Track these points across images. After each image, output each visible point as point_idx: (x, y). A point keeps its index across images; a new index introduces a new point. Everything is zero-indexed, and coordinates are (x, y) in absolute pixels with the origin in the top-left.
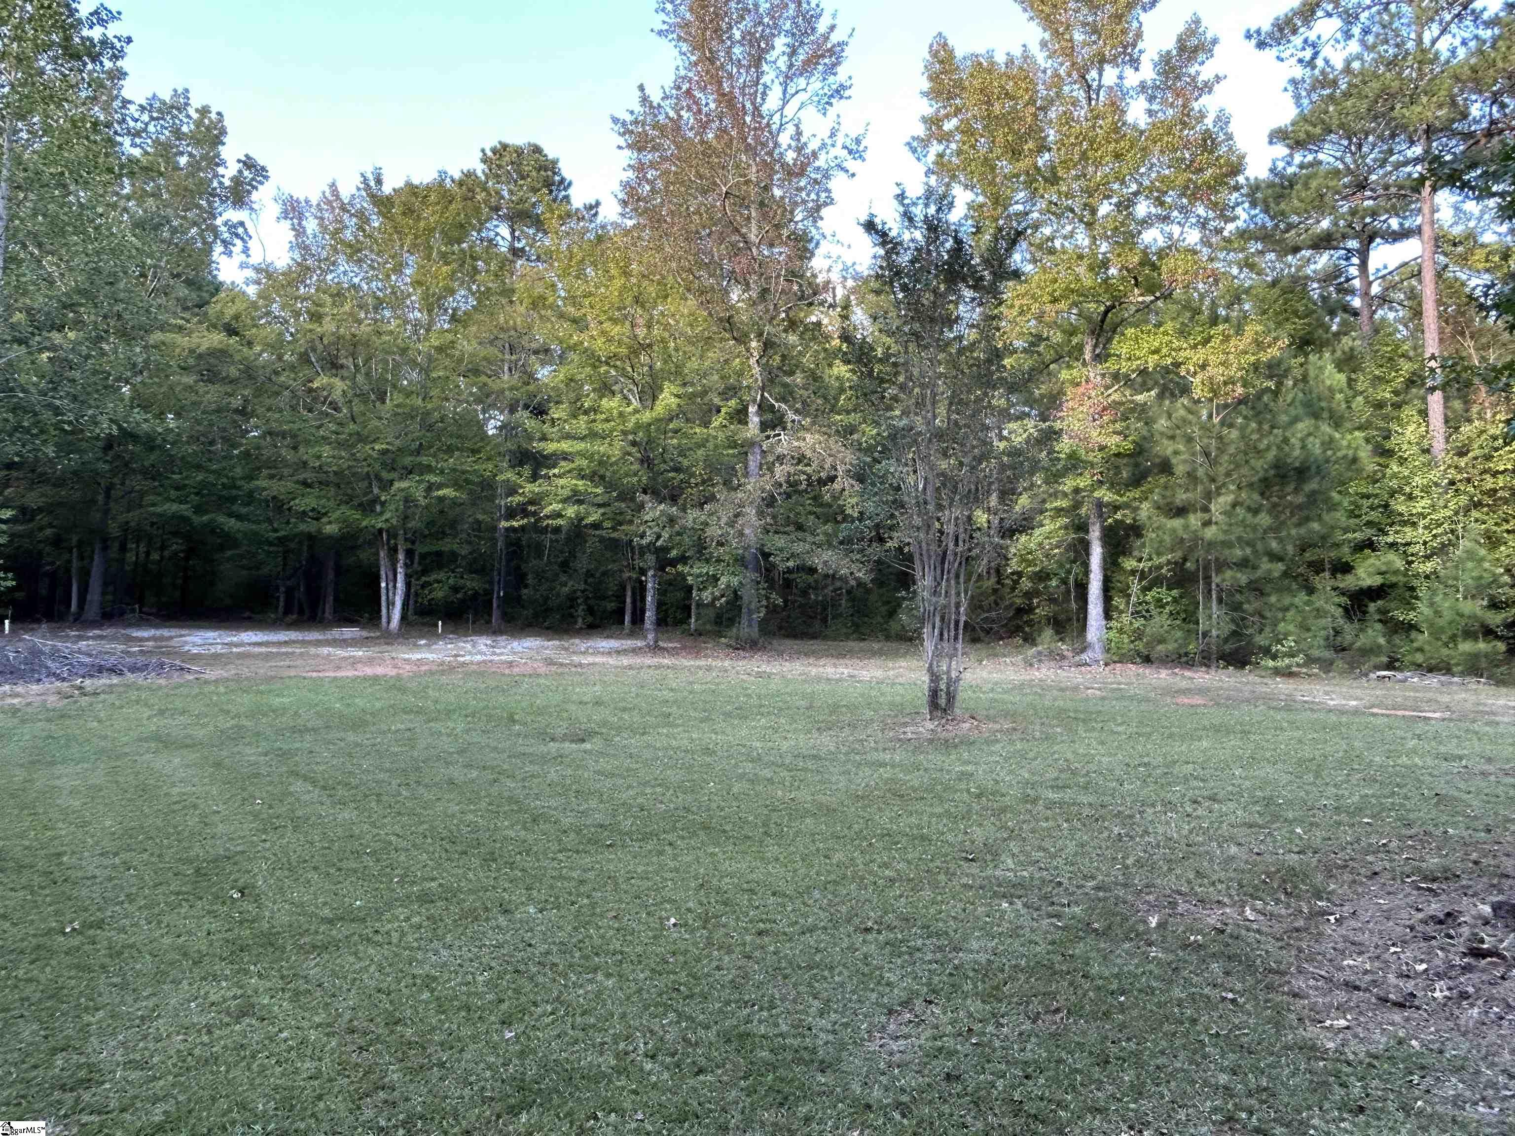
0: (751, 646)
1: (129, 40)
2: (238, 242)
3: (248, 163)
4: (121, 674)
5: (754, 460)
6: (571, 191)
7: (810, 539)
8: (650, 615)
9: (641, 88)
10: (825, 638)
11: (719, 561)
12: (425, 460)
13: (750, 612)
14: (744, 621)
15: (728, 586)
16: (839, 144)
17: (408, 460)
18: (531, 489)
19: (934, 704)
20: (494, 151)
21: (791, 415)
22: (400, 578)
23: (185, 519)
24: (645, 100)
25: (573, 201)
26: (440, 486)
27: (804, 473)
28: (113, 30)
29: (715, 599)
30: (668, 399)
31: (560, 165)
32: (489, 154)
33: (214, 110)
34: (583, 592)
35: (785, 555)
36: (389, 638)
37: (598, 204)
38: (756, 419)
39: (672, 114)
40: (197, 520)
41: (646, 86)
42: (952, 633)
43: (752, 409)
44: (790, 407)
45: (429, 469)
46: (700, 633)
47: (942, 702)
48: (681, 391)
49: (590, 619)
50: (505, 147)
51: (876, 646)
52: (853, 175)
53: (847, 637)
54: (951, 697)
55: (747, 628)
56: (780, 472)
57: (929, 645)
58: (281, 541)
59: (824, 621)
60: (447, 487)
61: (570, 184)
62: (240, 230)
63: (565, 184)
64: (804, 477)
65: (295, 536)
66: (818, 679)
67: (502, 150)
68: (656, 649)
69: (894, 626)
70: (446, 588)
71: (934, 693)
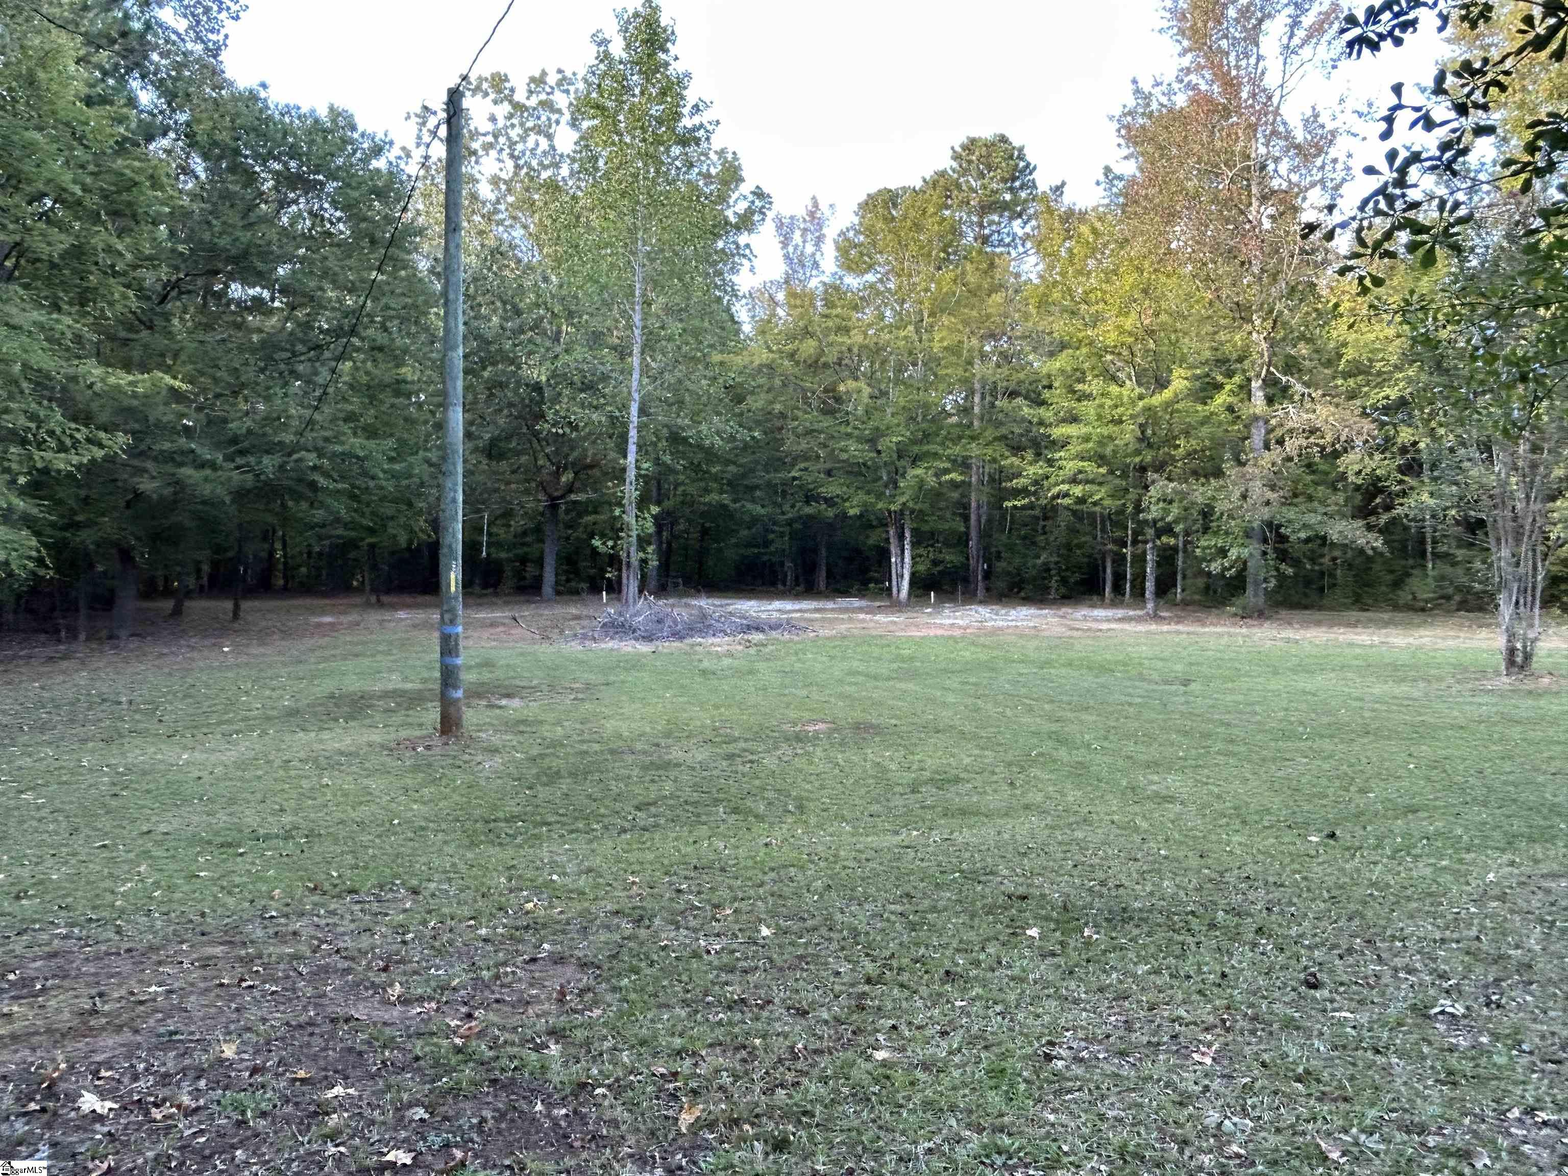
0: (1259, 614)
1: (718, 122)
2: (745, 261)
3: (759, 194)
4: (763, 631)
5: (1258, 435)
6: (1035, 175)
7: (1322, 510)
8: (1150, 585)
9: (1135, 82)
10: (1321, 608)
11: (1227, 533)
12: (933, 448)
13: (1257, 584)
14: (1250, 591)
15: (1239, 558)
16: (1348, 111)
17: (916, 449)
18: (1034, 470)
19: (1511, 662)
20: (964, 147)
21: (1299, 388)
22: (907, 554)
23: (724, 507)
24: (1137, 91)
25: (1038, 184)
26: (946, 471)
27: (1317, 445)
28: (705, 117)
29: (1225, 569)
30: (1179, 382)
31: (1025, 151)
32: (959, 149)
33: (730, 150)
34: (1057, 563)
35: (1297, 526)
36: (897, 606)
37: (1063, 184)
38: (1260, 394)
39: (1164, 100)
40: (733, 506)
41: (1139, 79)
42: (1529, 599)
43: (1256, 384)
44: (1299, 380)
45: (936, 456)
46: (1186, 603)
47: (1519, 659)
48: (1189, 374)
49: (1063, 590)
50: (973, 141)
51: (1386, 616)
52: (1364, 139)
53: (1347, 607)
54: (1528, 657)
55: (1252, 597)
56: (1292, 446)
57: (1506, 610)
58: (790, 523)
59: (1322, 589)
60: (955, 471)
61: (1035, 168)
62: (747, 252)
63: (1029, 169)
64: (1316, 449)
65: (800, 517)
66: (1351, 645)
67: (971, 145)
68: (1155, 617)
69: (1404, 596)
70: (927, 562)
71: (1512, 651)
